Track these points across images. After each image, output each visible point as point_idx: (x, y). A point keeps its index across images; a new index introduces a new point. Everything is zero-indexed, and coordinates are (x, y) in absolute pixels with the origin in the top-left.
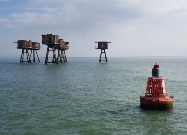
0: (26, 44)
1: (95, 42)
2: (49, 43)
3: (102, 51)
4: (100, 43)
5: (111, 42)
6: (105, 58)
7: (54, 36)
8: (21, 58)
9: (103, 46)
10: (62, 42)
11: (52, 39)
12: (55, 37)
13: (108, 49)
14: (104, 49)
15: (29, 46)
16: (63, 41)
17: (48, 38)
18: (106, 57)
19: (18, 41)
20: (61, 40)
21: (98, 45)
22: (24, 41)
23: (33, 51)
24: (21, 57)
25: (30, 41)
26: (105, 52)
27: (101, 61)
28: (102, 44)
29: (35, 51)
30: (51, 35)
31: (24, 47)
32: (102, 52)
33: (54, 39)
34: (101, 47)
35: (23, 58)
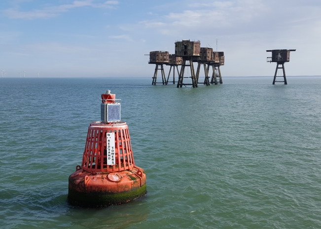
0: (160, 56)
1: (267, 51)
2: (184, 54)
3: (277, 66)
4: (275, 53)
5: (295, 50)
6: (283, 78)
7: (193, 43)
8: (153, 78)
9: (280, 57)
10: (210, 52)
11: (189, 48)
12: (194, 45)
13: (289, 61)
14: (282, 63)
15: (165, 60)
16: (212, 50)
17: (183, 46)
18: (284, 76)
19: (150, 52)
20: (209, 49)
21: (271, 56)
22: (158, 52)
23: (173, 67)
24: (153, 76)
25: (166, 52)
26: (283, 68)
27: (275, 83)
28: (278, 54)
29: (176, 67)
30: (188, 42)
31: (157, 61)
32: (277, 68)
33: (193, 48)
34: (277, 59)
35: (156, 78)
